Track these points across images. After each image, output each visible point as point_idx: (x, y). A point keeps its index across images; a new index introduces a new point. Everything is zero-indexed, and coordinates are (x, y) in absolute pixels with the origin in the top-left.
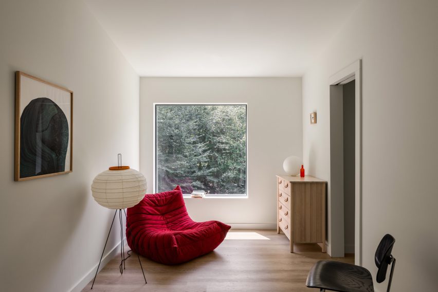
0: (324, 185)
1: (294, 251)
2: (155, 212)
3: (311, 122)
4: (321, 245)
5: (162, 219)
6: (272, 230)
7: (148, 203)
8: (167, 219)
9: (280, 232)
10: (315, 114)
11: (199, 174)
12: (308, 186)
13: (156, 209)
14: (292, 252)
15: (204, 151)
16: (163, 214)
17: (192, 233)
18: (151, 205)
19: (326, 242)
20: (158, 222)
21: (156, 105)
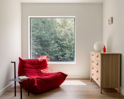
0: (120, 56)
1: (102, 92)
2: (31, 67)
3: (109, 23)
4: (117, 89)
5: (35, 71)
6: (88, 79)
7: (28, 63)
8: (38, 71)
9: (92, 80)
10: (112, 19)
11: (55, 55)
12: (111, 56)
13: (33, 66)
14: (101, 93)
15: (57, 47)
16: (36, 69)
17: (47, 78)
18: (29, 64)
19: (120, 87)
20: (33, 72)
21: (30, 18)
